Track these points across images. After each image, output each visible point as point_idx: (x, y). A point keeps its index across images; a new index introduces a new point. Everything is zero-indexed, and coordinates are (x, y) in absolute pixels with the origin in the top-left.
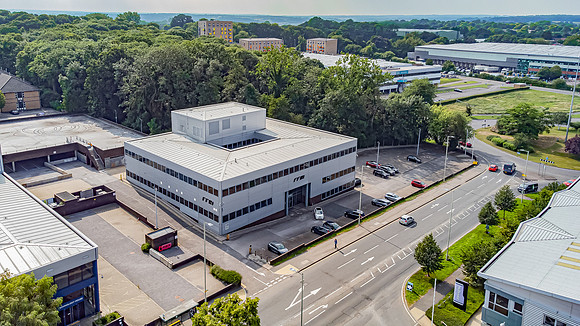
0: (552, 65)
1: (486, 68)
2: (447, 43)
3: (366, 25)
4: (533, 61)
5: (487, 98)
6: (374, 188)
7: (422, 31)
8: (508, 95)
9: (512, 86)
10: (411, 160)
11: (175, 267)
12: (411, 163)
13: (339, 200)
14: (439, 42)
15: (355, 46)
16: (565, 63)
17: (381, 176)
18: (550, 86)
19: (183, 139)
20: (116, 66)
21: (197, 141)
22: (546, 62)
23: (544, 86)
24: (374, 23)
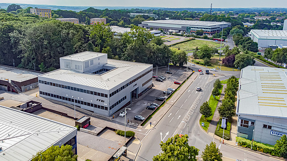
0: (200, 29)
1: (174, 31)
2: (154, 20)
3: (115, 11)
4: (192, 27)
5: (182, 44)
6: (160, 87)
7: (143, 14)
8: (189, 42)
9: (188, 38)
10: (168, 73)
11: (98, 134)
12: (168, 74)
13: (149, 93)
14: (151, 19)
15: (115, 22)
16: (204, 28)
17: (160, 81)
18: (202, 38)
19: (70, 72)
20: (11, 34)
21: (79, 72)
22: (197, 28)
23: (200, 38)
24: (119, 11)
